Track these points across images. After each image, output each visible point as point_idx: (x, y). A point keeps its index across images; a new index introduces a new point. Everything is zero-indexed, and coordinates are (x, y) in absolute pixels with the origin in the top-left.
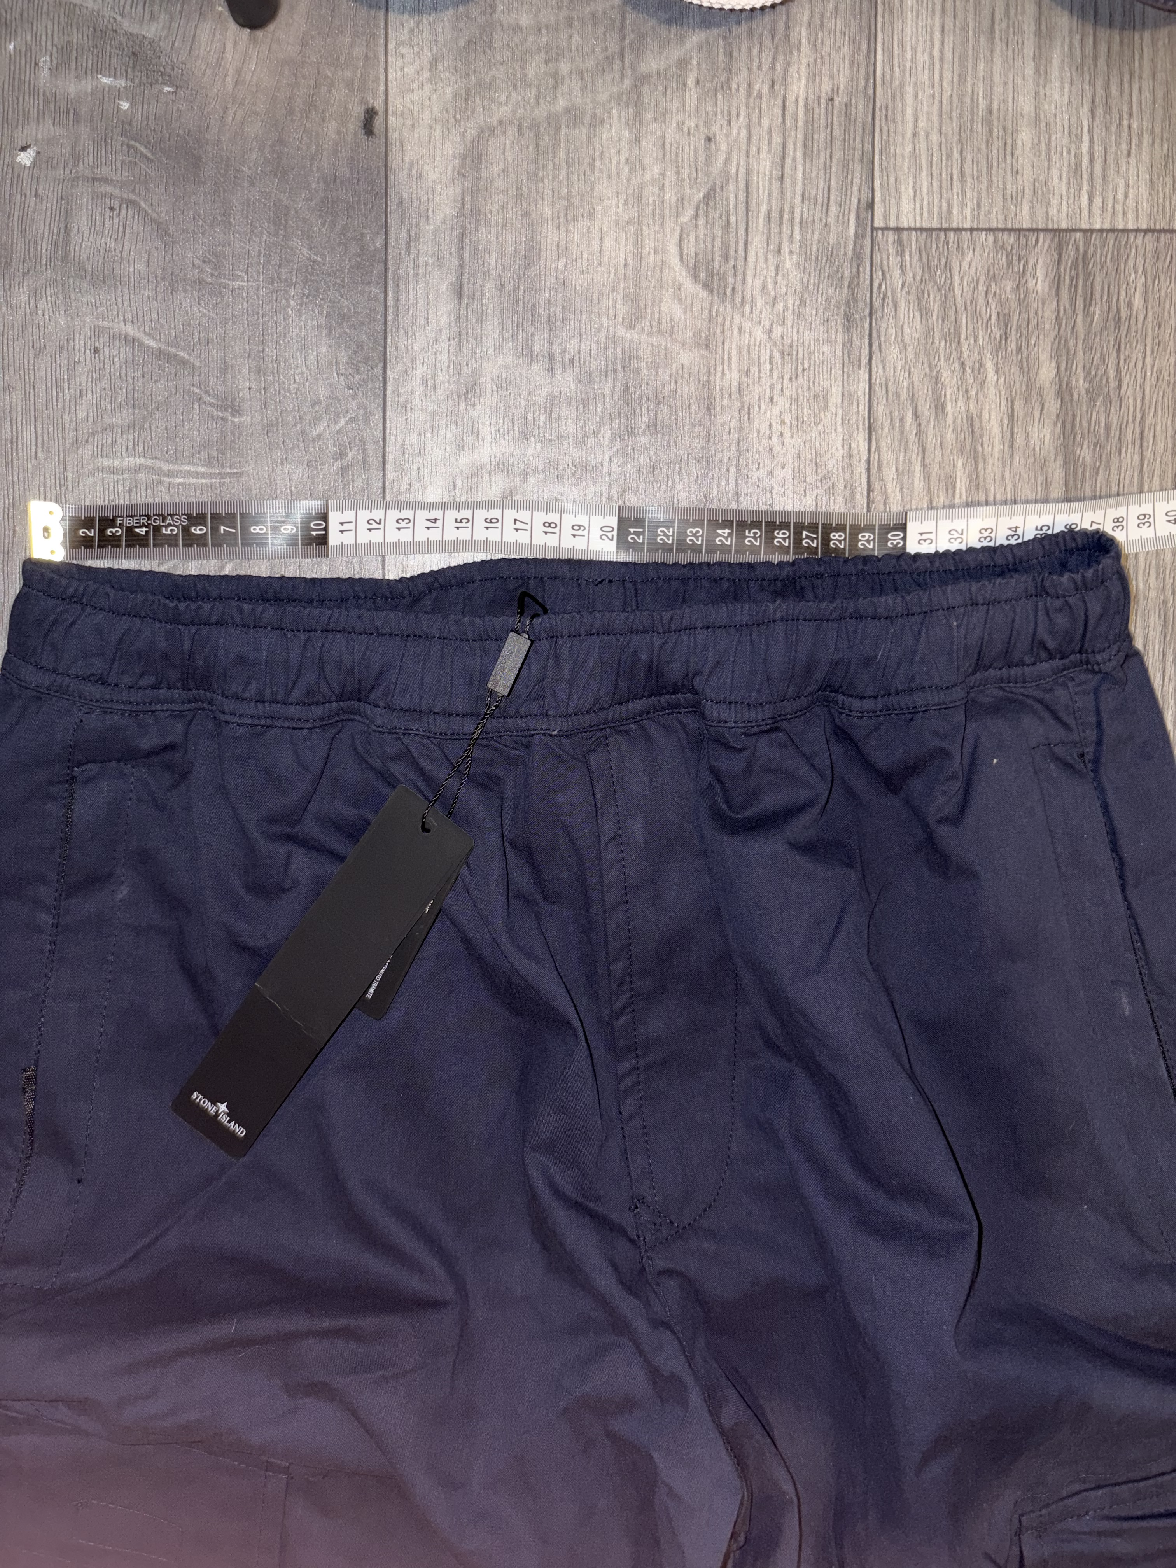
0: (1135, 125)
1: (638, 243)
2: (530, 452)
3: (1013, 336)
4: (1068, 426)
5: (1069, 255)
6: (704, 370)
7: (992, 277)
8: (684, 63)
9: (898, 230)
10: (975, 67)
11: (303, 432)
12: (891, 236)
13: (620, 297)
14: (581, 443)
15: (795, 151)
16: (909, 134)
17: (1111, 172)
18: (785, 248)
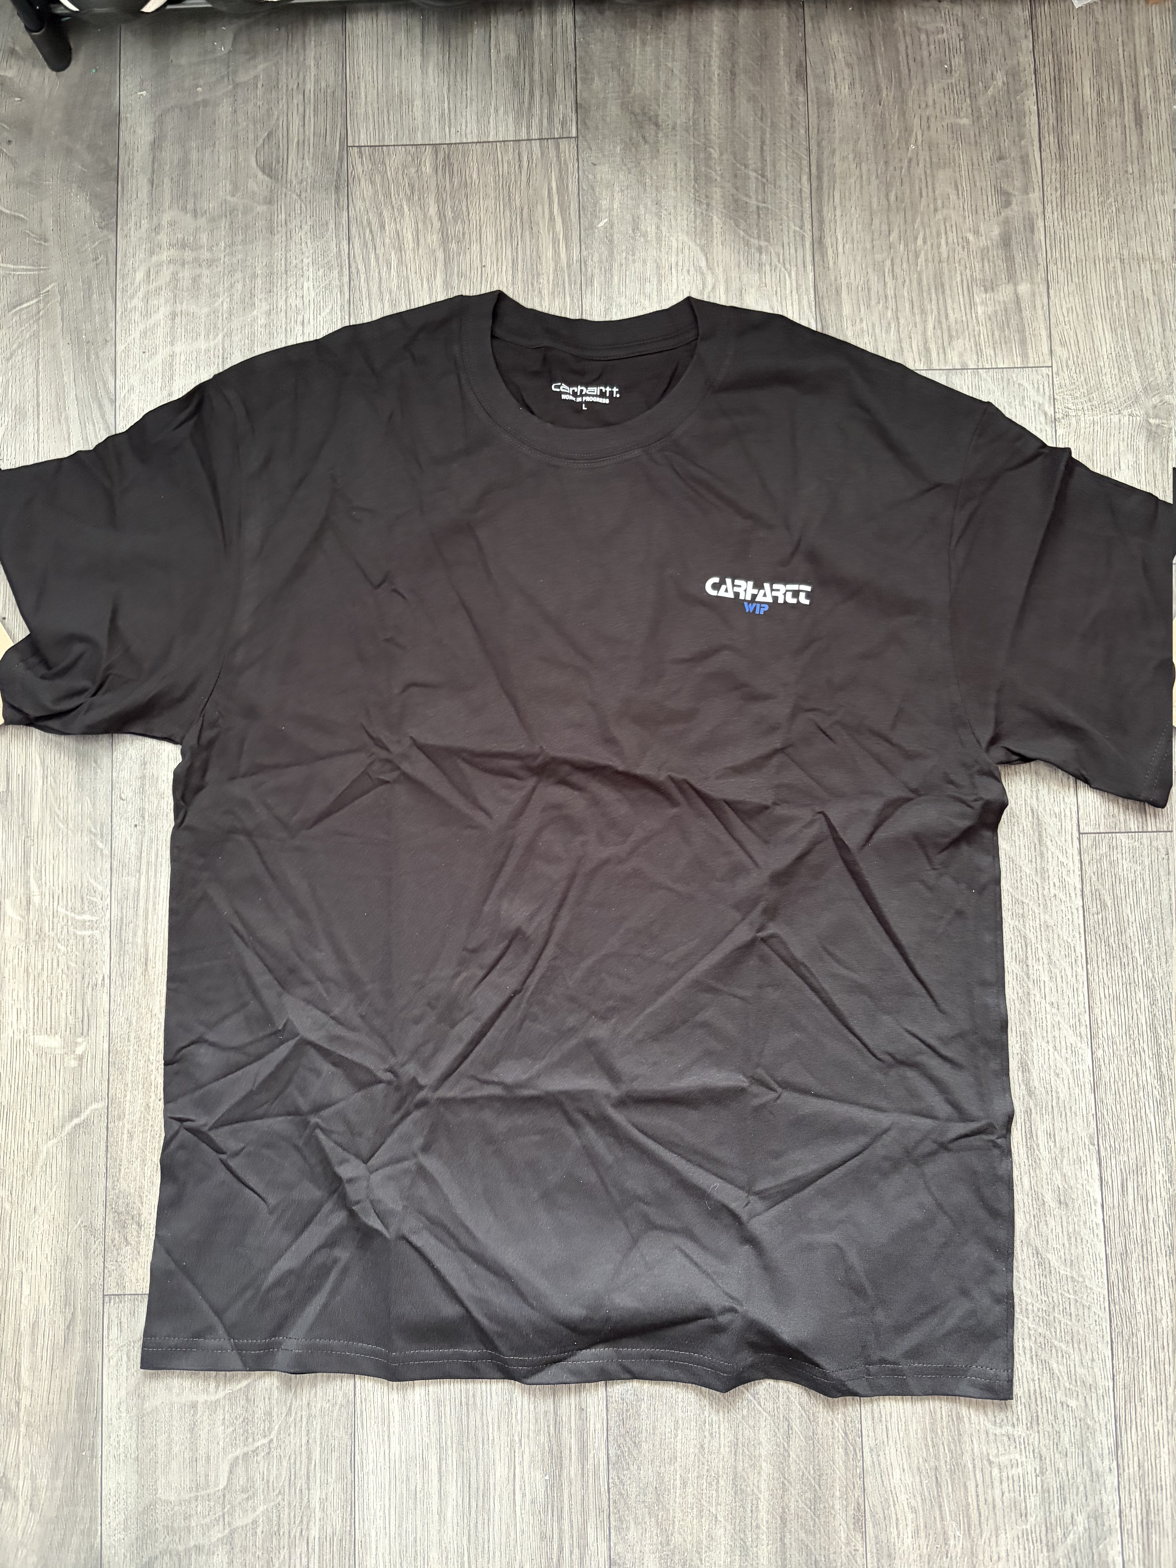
0: (469, 94)
1: (236, 157)
2: (186, 254)
3: (416, 193)
4: (445, 234)
5: (441, 155)
6: (269, 215)
7: (405, 167)
8: (256, 78)
9: (360, 147)
10: (393, 72)
11: (78, 249)
12: (356, 149)
13: (228, 182)
14: (210, 249)
15: (310, 112)
16: (363, 103)
17: (459, 116)
18: (306, 157)
